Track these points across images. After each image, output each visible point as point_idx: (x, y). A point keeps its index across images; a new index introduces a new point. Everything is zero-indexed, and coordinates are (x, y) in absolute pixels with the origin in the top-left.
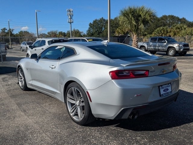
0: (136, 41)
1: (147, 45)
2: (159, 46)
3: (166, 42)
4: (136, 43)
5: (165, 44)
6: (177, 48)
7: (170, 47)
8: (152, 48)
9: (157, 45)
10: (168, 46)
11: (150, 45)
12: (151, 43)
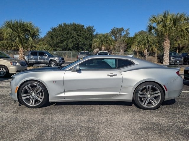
0: (24, 54)
1: (27, 58)
2: (40, 59)
3: (47, 56)
4: (23, 56)
5: (46, 57)
6: (58, 61)
7: (51, 60)
8: (33, 61)
9: (39, 58)
10: (50, 60)
11: (31, 58)
12: (32, 57)
